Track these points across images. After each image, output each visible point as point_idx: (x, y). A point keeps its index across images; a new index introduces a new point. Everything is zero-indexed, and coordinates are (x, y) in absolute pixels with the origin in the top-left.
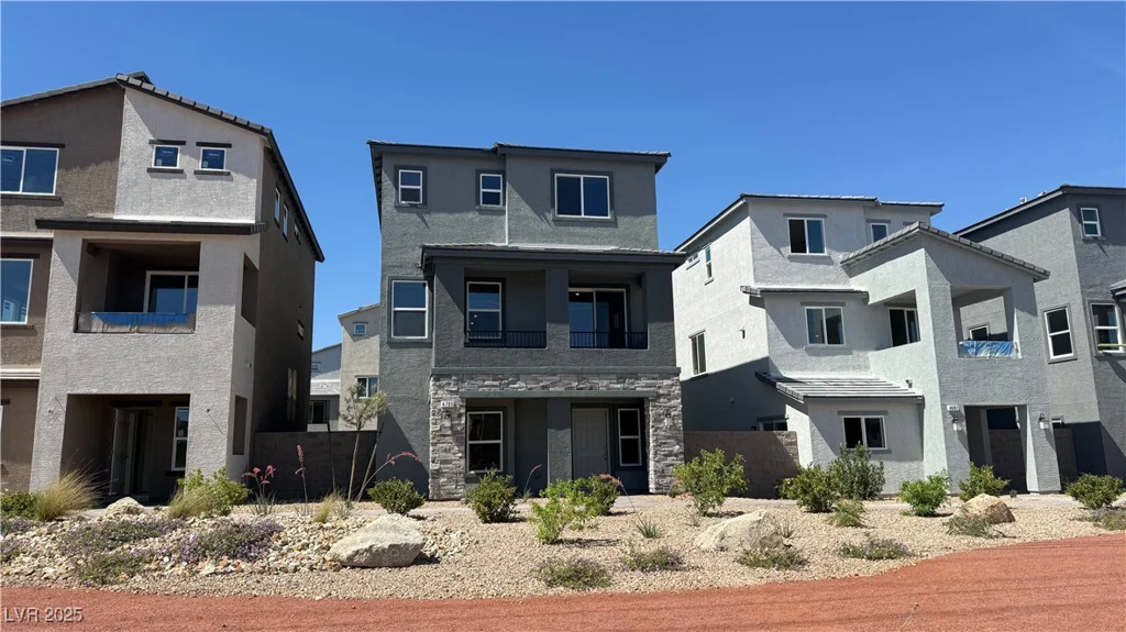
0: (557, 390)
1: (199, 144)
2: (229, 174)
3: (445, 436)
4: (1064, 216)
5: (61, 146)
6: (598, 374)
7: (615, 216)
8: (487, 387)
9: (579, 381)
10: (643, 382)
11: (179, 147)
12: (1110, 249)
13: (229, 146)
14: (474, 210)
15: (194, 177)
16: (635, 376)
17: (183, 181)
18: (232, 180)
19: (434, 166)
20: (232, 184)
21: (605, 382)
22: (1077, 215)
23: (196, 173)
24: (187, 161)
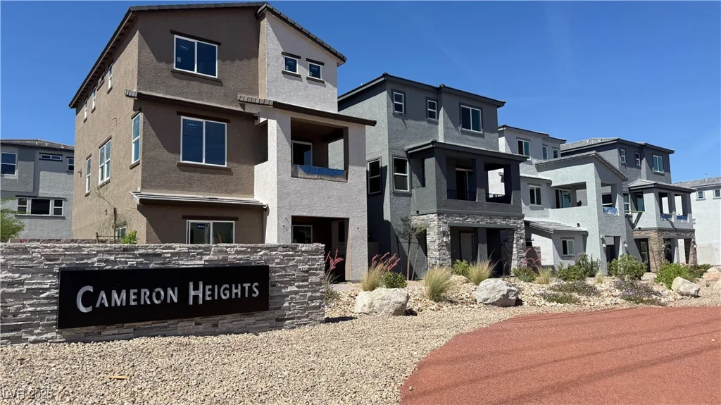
0: (483, 224)
1: (308, 60)
2: (323, 82)
3: (443, 246)
4: (616, 151)
5: (219, 44)
6: (497, 216)
7: (484, 132)
8: (457, 221)
9: (490, 219)
10: (512, 221)
11: (297, 60)
12: (628, 168)
13: (322, 64)
14: (426, 120)
15: (306, 81)
16: (509, 217)
17: (301, 83)
18: (325, 87)
19: (408, 91)
20: (326, 89)
21: (500, 220)
22: (620, 153)
23: (308, 78)
24: (302, 70)
